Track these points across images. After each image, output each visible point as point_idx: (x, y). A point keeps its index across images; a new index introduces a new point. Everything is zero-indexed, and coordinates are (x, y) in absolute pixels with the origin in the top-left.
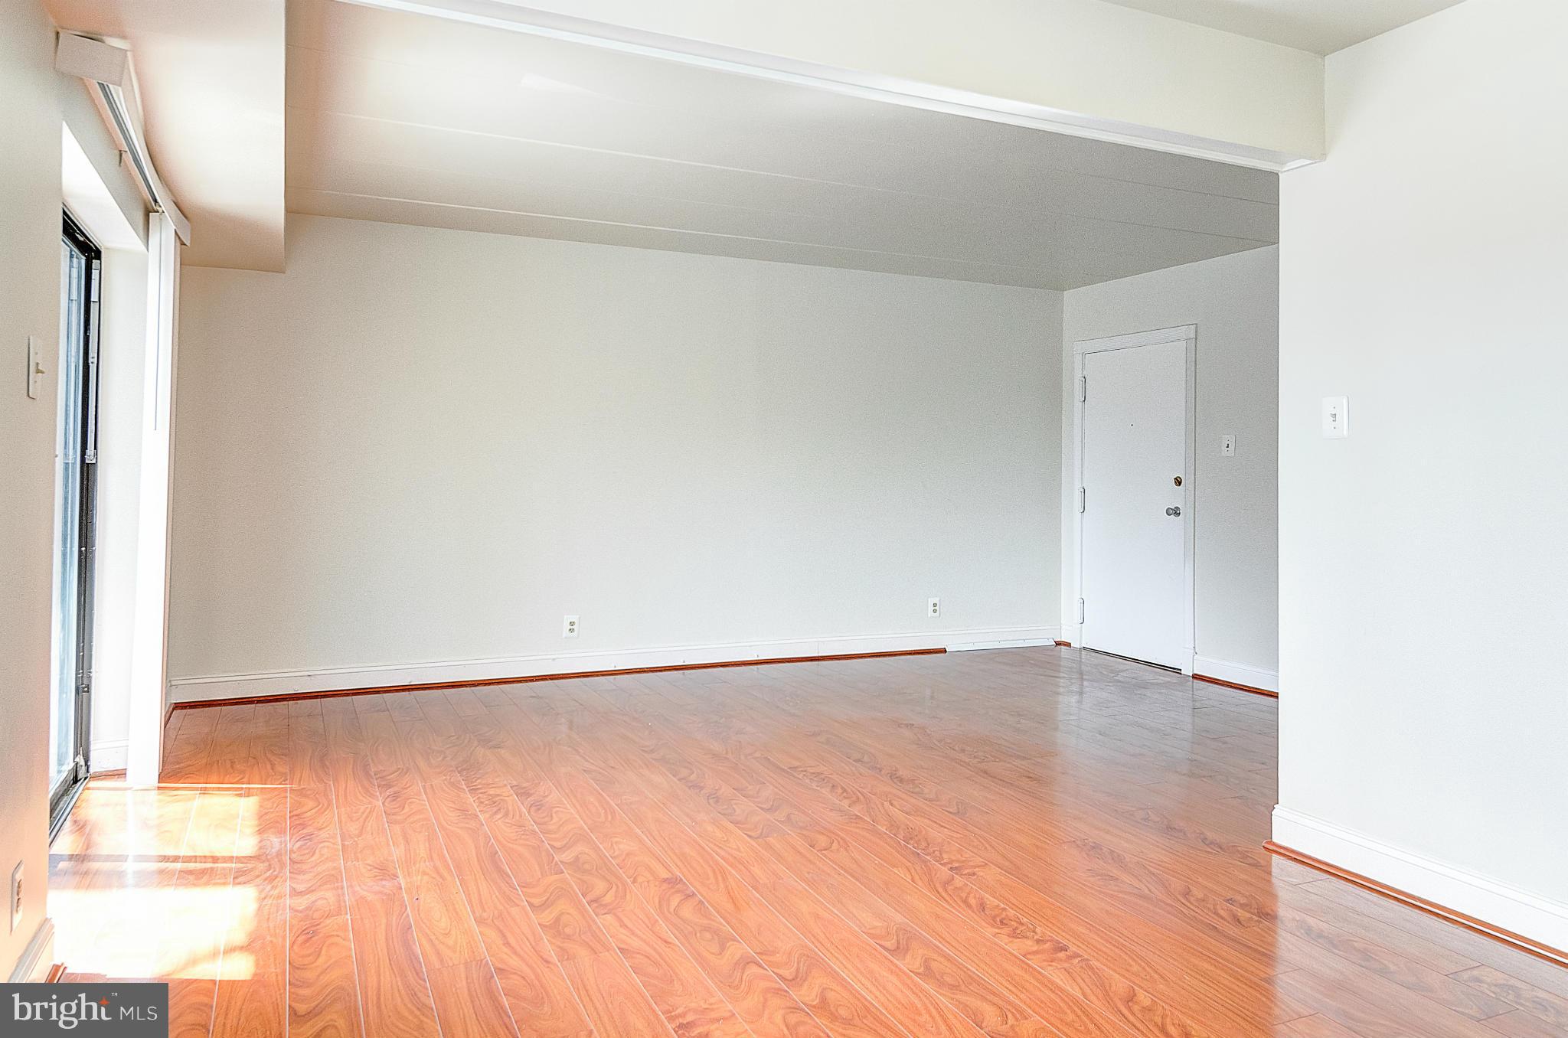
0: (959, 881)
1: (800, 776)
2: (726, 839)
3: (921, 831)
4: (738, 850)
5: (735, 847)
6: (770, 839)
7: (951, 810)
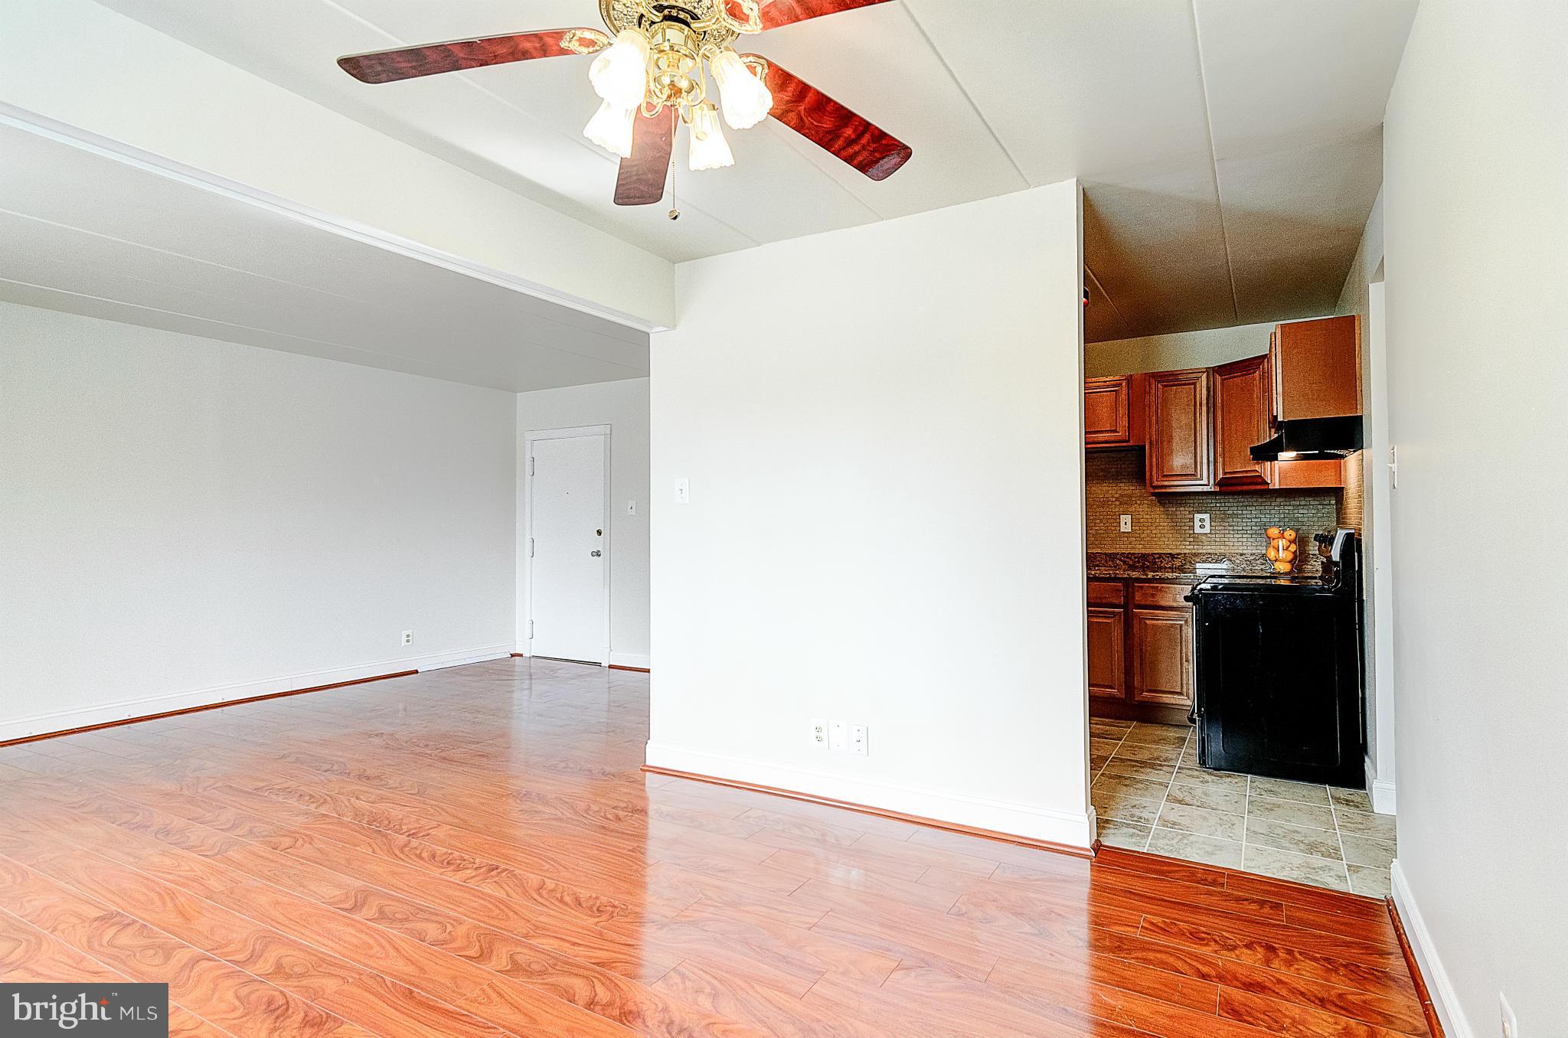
0: (414, 842)
1: (266, 794)
2: (177, 864)
3: (384, 813)
4: (192, 870)
5: (187, 868)
6: (230, 853)
7: (413, 792)
